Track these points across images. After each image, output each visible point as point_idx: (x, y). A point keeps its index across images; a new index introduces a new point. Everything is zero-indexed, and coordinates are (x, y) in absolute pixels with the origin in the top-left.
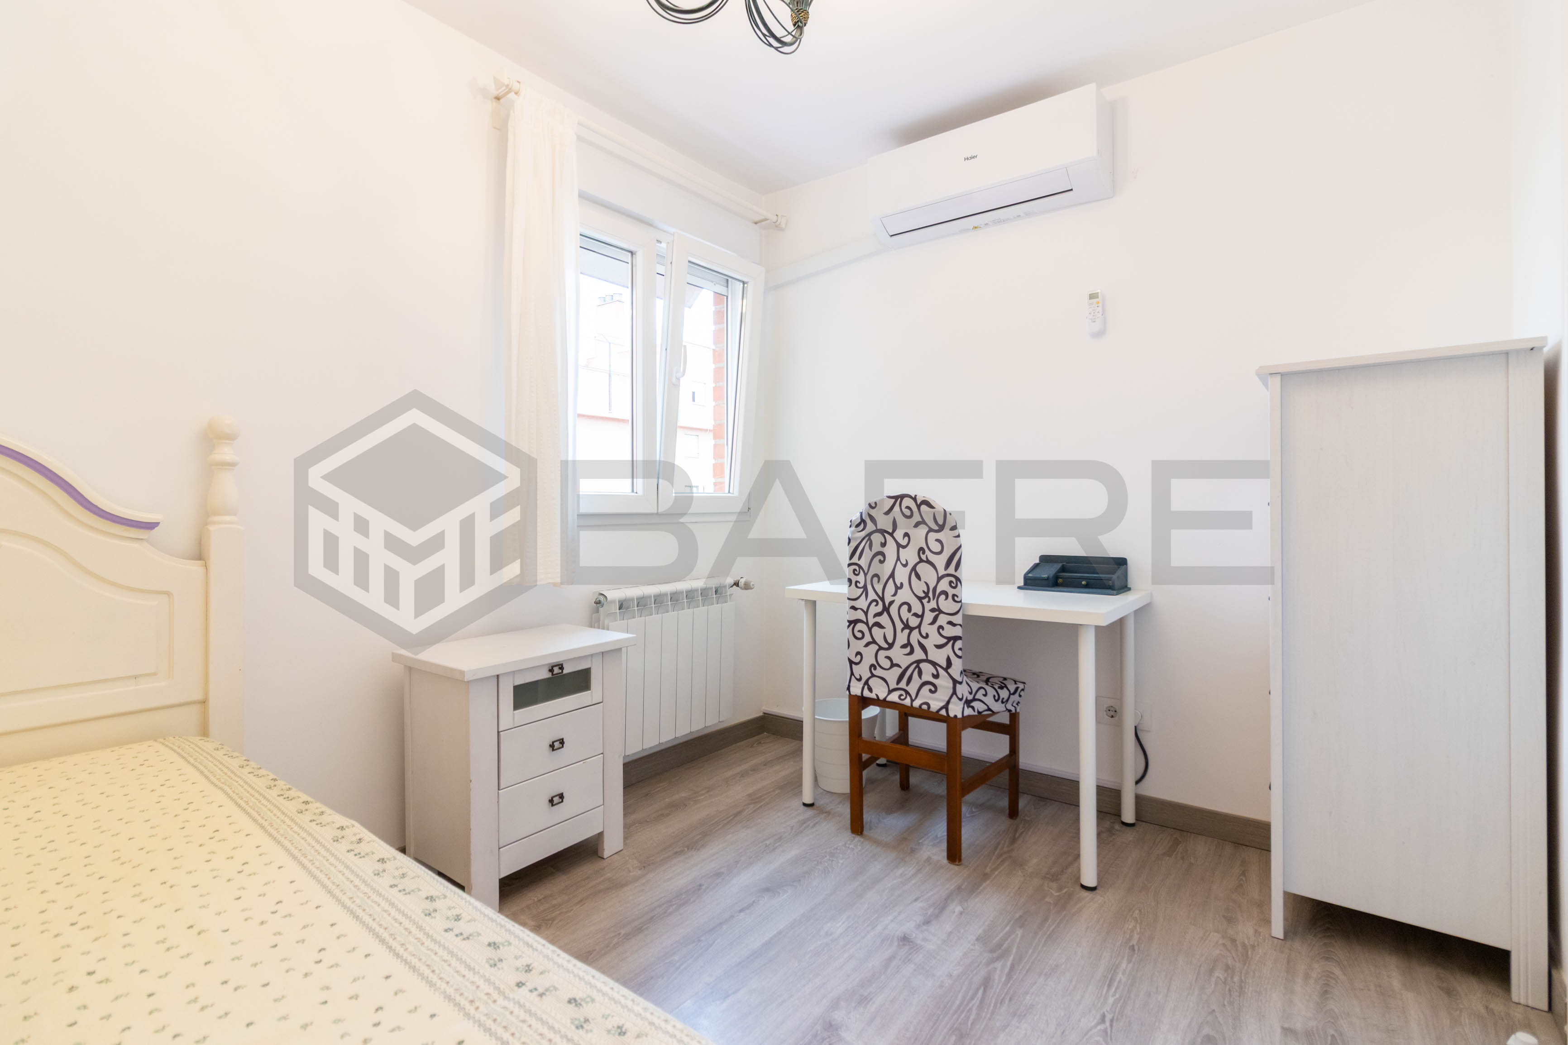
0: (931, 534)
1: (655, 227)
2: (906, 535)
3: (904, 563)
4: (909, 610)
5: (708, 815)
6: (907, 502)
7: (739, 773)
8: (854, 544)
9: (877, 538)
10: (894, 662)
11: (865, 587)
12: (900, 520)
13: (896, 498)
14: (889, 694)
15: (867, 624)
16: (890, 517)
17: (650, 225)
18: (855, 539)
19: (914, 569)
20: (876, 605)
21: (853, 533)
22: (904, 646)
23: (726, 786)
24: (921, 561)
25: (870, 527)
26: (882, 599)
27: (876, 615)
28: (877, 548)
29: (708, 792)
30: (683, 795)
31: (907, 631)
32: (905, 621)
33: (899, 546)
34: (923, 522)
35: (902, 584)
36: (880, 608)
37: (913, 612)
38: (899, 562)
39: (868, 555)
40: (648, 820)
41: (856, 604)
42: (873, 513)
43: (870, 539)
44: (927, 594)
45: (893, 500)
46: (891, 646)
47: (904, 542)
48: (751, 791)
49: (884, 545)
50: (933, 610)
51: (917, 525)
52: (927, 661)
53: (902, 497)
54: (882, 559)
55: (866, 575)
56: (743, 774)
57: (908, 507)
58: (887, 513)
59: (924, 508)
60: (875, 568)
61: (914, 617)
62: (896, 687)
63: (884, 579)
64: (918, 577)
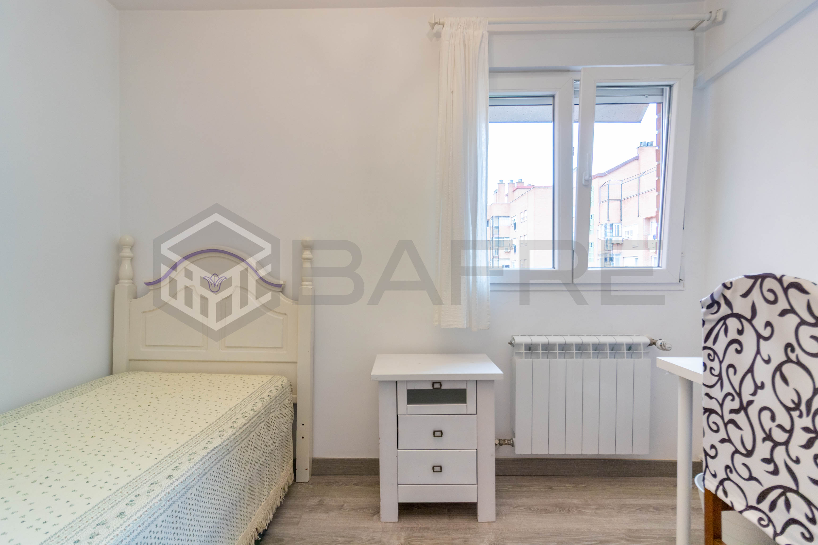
0: (803, 328)
1: (573, 71)
2: (768, 324)
3: (766, 358)
4: (773, 418)
5: (578, 529)
6: (769, 283)
7: (639, 505)
8: (708, 326)
9: (733, 323)
10: (754, 475)
11: (720, 376)
12: (761, 306)
13: (755, 278)
14: (746, 510)
15: (722, 417)
16: (748, 301)
17: (568, 71)
18: (710, 321)
19: (779, 368)
20: (733, 400)
21: (705, 314)
22: (765, 461)
23: (617, 511)
24: (789, 360)
25: (724, 310)
26: (739, 395)
27: (732, 411)
28: (733, 335)
29: (596, 509)
30: (576, 501)
31: (769, 444)
32: (767, 431)
33: (759, 336)
34: (792, 311)
35: (763, 383)
36: (736, 405)
37: (777, 422)
38: (759, 356)
39: (723, 341)
40: (532, 509)
41: (712, 392)
42: (728, 294)
43: (725, 323)
44: (797, 406)
45: (752, 281)
46: (749, 454)
47: (766, 333)
48: (635, 527)
49: (740, 332)
50: (806, 430)
51: (783, 313)
52: (796, 492)
53: (763, 277)
54: (739, 349)
55: (721, 362)
56: (642, 508)
57: (771, 291)
58: (745, 295)
59: (792, 292)
60: (732, 357)
61: (779, 430)
62: (755, 504)
63: (741, 372)
64: (785, 380)
